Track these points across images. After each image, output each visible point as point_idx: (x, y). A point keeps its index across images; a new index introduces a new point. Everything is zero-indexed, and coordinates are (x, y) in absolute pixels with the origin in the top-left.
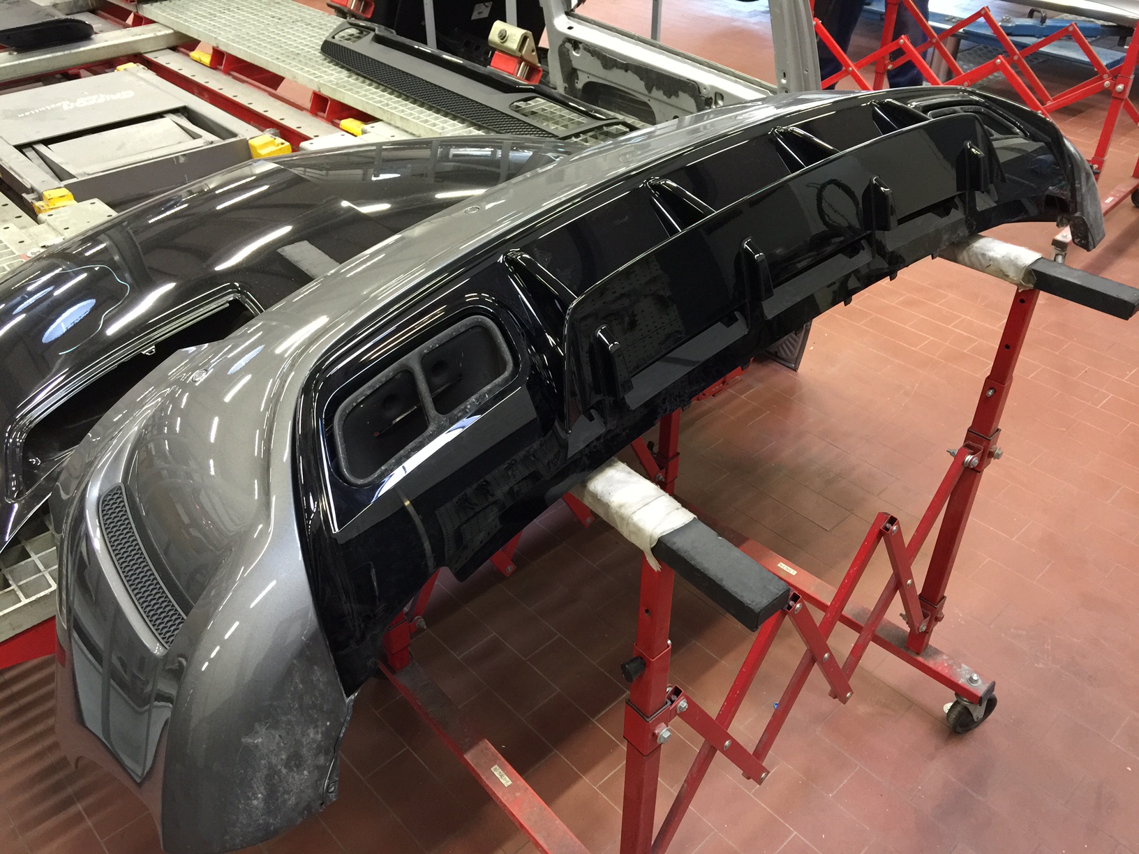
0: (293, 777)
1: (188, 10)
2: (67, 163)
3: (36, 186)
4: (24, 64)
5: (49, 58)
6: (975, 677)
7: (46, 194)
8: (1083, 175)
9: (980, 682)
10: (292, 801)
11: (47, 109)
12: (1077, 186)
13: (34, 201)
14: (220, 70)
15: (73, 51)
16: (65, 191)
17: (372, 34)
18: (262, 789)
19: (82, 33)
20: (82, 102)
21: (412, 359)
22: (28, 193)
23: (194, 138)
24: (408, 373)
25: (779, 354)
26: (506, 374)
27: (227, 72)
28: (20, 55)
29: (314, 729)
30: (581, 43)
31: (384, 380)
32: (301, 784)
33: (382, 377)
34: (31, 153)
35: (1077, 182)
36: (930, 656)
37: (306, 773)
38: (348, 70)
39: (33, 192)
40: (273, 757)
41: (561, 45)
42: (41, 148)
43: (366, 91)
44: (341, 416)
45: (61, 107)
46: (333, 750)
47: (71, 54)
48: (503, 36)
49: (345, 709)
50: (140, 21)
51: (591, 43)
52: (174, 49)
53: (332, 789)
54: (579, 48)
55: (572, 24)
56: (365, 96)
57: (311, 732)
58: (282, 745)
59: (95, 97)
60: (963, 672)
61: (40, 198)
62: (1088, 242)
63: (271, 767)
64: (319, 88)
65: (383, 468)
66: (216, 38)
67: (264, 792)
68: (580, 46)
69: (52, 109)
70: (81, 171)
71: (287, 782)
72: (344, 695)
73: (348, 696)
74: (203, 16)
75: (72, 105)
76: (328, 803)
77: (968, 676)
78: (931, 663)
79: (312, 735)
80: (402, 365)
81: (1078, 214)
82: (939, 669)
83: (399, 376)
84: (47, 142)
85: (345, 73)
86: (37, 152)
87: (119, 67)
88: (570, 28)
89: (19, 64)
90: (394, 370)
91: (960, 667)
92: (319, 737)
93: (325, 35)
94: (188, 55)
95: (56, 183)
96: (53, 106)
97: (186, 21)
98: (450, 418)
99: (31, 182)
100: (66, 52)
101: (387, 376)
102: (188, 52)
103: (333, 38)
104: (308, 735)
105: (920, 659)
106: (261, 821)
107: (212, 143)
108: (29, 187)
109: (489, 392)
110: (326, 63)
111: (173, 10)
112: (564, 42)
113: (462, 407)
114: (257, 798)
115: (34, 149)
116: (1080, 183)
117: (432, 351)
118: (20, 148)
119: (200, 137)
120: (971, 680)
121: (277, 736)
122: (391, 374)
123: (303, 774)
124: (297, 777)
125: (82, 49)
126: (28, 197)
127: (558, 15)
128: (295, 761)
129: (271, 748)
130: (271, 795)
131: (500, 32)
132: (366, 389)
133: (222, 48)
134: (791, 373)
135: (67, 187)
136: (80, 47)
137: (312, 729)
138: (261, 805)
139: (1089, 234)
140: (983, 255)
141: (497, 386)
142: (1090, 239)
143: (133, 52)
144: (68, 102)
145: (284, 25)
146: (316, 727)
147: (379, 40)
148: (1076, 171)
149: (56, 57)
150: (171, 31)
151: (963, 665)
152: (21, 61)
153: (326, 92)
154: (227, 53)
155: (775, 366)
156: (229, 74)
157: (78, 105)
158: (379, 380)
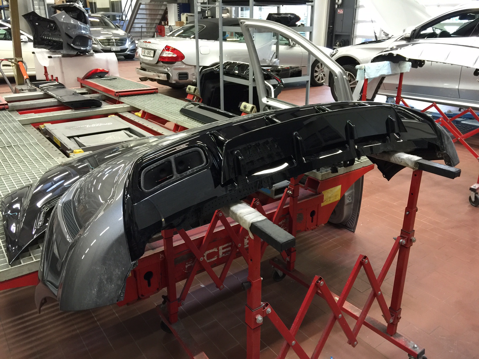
0: (108, 286)
1: (136, 99)
2: (84, 143)
3: (72, 148)
4: (76, 113)
5: (85, 112)
6: (416, 346)
7: (74, 150)
8: (445, 138)
9: (418, 348)
10: (107, 295)
11: (81, 127)
12: (443, 141)
13: (70, 153)
14: (144, 118)
15: (94, 110)
16: (81, 150)
17: (198, 106)
18: (97, 287)
19: (99, 106)
20: (93, 125)
21: (172, 158)
22: (68, 151)
23: (130, 137)
24: (170, 162)
25: (347, 226)
26: (203, 165)
27: (146, 119)
28: (75, 111)
29: (118, 269)
30: (271, 106)
31: (161, 163)
32: (111, 290)
33: (161, 162)
34: (73, 140)
35: (443, 139)
36: (397, 337)
37: (113, 285)
38: (188, 117)
39: (70, 150)
40: (102, 276)
41: (264, 108)
42: (76, 138)
43: (193, 123)
44: (144, 172)
45: (86, 126)
46: (124, 280)
47: (93, 111)
48: (245, 107)
49: (130, 265)
50: (119, 103)
51: (274, 106)
52: (129, 112)
53: (122, 295)
54: (270, 108)
55: (268, 100)
56: (192, 124)
57: (117, 270)
58: (106, 272)
59: (98, 124)
60: (411, 344)
61: (72, 152)
62: (451, 163)
63: (101, 279)
64: (177, 122)
65: (155, 187)
66: (144, 107)
67: (97, 288)
68: (271, 107)
69: (83, 127)
70: (88, 145)
71: (106, 287)
72: (131, 261)
73: (132, 262)
74: (141, 101)
75: (90, 126)
76: (120, 301)
77: (413, 346)
78: (397, 340)
79: (117, 271)
80: (168, 159)
81: (445, 152)
82: (400, 342)
83: (166, 163)
84: (78, 136)
85: (187, 118)
86: (75, 139)
87: (109, 116)
88: (268, 102)
89: (74, 113)
90: (165, 160)
91: (410, 342)
92: (119, 273)
93: (182, 107)
94: (134, 114)
95: (79, 148)
96: (83, 126)
97: (135, 102)
98: (181, 175)
99: (70, 147)
100: (91, 111)
101: (162, 162)
102: (134, 113)
103: (185, 107)
104: (116, 271)
105: (392, 338)
106: (95, 300)
107: (136, 138)
108: (69, 148)
109: (196, 169)
110: (181, 115)
111: (131, 99)
112: (265, 107)
113: (186, 172)
114: (94, 290)
115: (74, 139)
116: (444, 140)
117: (179, 157)
118: (69, 138)
119: (132, 137)
120: (414, 347)
121: (105, 268)
122: (164, 161)
123: (112, 286)
124: (110, 286)
125: (97, 110)
126: (68, 152)
127: (263, 97)
128: (110, 279)
129: (102, 272)
130: (99, 291)
131: (244, 106)
132: (154, 165)
133: (146, 111)
134: (352, 233)
135: (82, 149)
136: (97, 109)
137: (117, 269)
138: (96, 294)
139: (451, 161)
140: (399, 158)
141: (199, 168)
142: (452, 162)
143: (115, 112)
144: (89, 125)
145: (169, 104)
146: (119, 269)
147: (200, 107)
148: (442, 135)
149: (88, 112)
150: (129, 106)
151: (411, 342)
152: (75, 112)
153: (179, 124)
154: (147, 112)
155: (345, 230)
156: (147, 120)
157: (92, 126)
158: (159, 163)
